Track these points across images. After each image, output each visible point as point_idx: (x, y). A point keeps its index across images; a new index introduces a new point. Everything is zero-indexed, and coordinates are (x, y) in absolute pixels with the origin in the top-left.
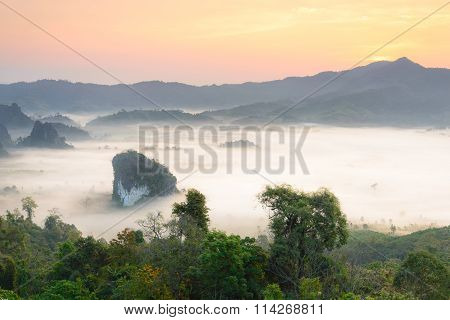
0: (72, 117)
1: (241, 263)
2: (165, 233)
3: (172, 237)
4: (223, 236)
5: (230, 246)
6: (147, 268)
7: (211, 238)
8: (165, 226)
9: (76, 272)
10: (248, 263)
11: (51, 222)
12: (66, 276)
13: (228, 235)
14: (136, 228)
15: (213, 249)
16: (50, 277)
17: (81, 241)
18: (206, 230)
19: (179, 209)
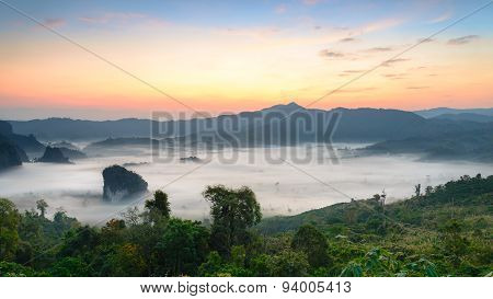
0: (74, 144)
1: (192, 238)
2: (140, 221)
3: (145, 223)
4: (179, 221)
5: (184, 227)
6: (128, 245)
7: (171, 223)
8: (140, 216)
9: (77, 251)
10: (197, 238)
11: (58, 216)
12: (70, 254)
13: (183, 220)
14: (120, 218)
15: (173, 230)
16: (58, 255)
17: (81, 229)
18: (168, 217)
19: (149, 204)
